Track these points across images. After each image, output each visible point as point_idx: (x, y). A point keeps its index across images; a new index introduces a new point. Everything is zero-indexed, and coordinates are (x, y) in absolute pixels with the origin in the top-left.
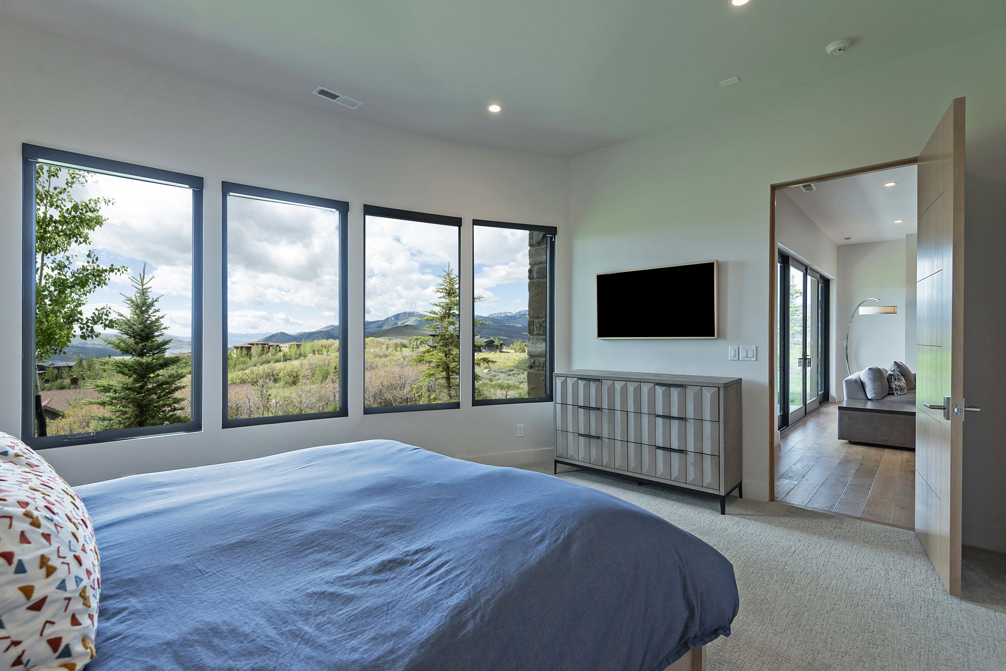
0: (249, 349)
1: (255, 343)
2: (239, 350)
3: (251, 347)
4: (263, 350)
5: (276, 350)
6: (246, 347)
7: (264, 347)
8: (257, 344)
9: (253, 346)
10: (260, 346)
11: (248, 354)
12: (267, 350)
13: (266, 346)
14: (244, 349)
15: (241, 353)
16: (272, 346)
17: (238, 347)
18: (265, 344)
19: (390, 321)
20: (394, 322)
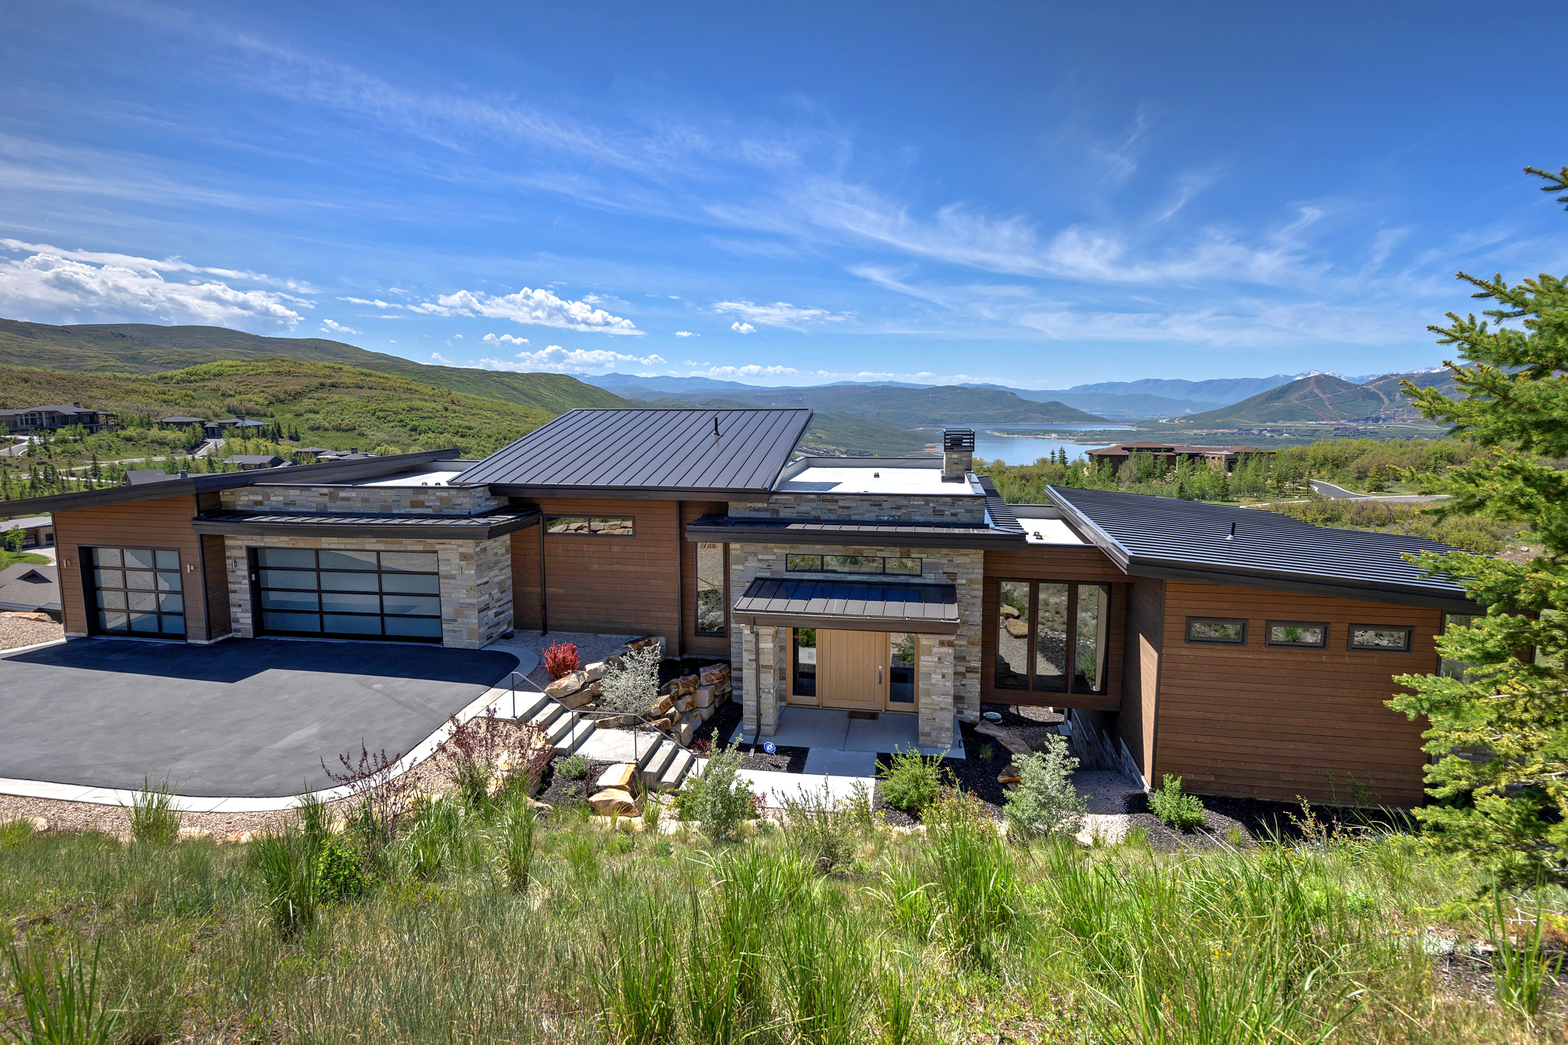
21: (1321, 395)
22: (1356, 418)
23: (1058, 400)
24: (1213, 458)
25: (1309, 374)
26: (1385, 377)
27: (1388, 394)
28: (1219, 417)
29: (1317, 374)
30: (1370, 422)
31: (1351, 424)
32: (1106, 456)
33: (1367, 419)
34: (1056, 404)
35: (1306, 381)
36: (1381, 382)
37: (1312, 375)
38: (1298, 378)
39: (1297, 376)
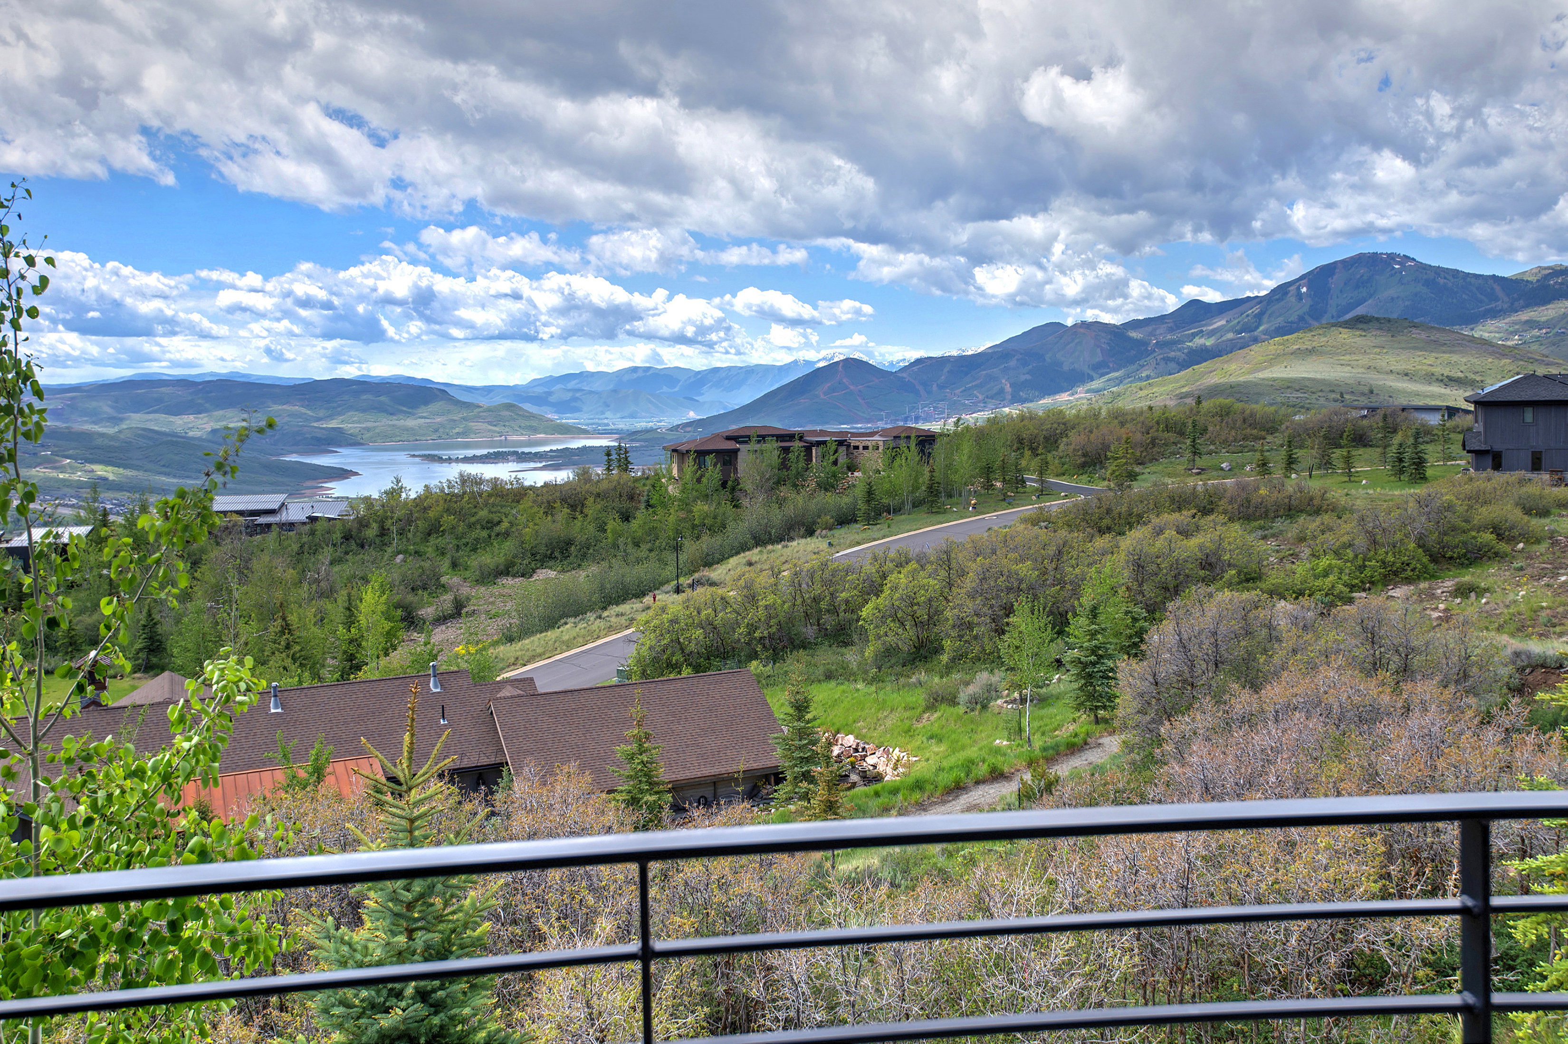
0: (728, 458)
1: (752, 433)
2: (690, 466)
3: (736, 452)
4: (784, 465)
5: (835, 463)
6: (718, 452)
7: (786, 450)
8: (762, 438)
9: (743, 448)
10: (772, 446)
11: (724, 485)
12: (802, 464)
13: (797, 444)
14: (709, 459)
15: (699, 481)
16: (819, 444)
17: (687, 452)
18: (791, 437)
19: (1293, 299)
20: (1307, 303)
21: (852, 387)
22: (893, 418)
24: (866, 448)
26: (919, 361)
27: (924, 383)
29: (842, 358)
32: (709, 452)
35: (833, 367)
36: (915, 368)
37: (836, 360)
38: (822, 364)
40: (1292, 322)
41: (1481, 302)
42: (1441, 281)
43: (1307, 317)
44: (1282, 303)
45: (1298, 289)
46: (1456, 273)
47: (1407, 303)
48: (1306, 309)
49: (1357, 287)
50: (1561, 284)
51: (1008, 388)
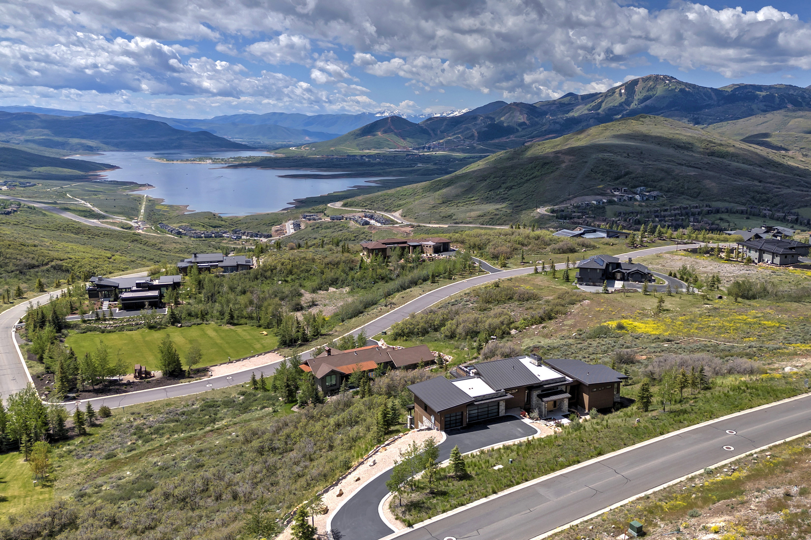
0: (384, 251)
6: (381, 250)
8: (395, 244)
9: (389, 247)
10: (398, 246)
19: (618, 95)
20: (624, 98)
21: (395, 131)
22: (417, 147)
23: (204, 128)
25: (384, 112)
26: (430, 119)
27: (433, 130)
28: (332, 146)
30: (426, 150)
31: (415, 151)
33: (424, 148)
34: (205, 133)
35: (385, 120)
36: (429, 122)
39: (377, 113)
40: (616, 106)
41: (705, 100)
42: (687, 89)
43: (624, 105)
44: (612, 97)
45: (620, 90)
46: (694, 86)
47: (671, 99)
48: (623, 100)
49: (648, 91)
50: (741, 94)
51: (476, 134)
